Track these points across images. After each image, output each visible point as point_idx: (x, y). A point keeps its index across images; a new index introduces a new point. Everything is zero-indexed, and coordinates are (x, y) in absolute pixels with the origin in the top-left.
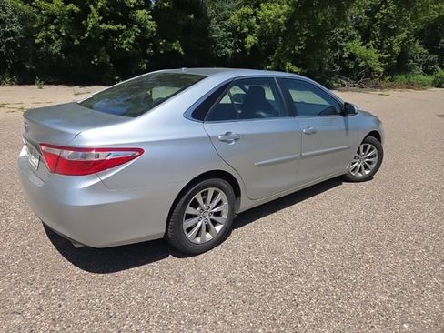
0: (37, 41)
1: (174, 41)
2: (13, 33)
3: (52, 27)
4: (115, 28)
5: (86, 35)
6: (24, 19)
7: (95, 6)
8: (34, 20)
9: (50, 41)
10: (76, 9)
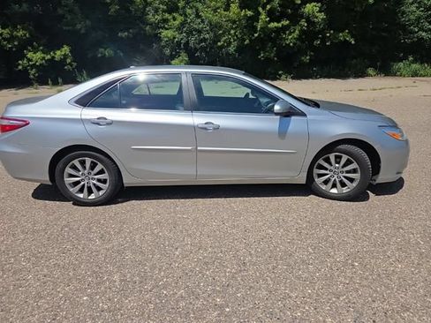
0: (219, 44)
1: (342, 32)
2: (204, 40)
3: (232, 32)
4: (280, 25)
5: (256, 35)
6: (214, 27)
7: (264, 8)
8: (221, 27)
9: (229, 44)
10: (249, 13)
